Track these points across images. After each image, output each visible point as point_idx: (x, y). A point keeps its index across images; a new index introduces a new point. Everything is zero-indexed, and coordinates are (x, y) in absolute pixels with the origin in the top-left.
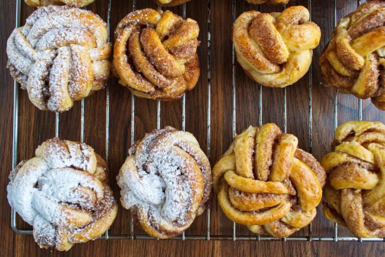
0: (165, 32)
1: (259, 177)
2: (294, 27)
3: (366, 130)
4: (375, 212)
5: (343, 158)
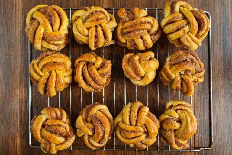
0: (98, 66)
1: (132, 124)
2: (146, 62)
3: (177, 104)
4: (179, 139)
5: (167, 116)
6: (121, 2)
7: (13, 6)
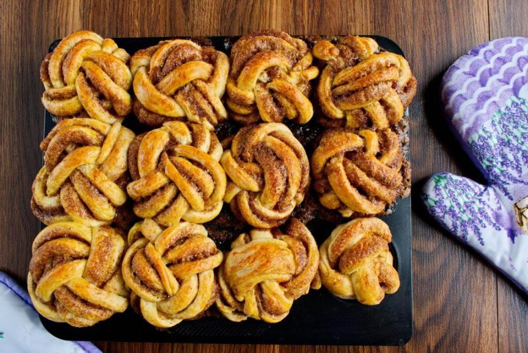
6: (313, 13)
7: (59, 28)
